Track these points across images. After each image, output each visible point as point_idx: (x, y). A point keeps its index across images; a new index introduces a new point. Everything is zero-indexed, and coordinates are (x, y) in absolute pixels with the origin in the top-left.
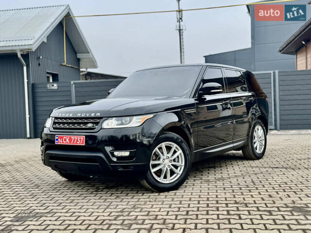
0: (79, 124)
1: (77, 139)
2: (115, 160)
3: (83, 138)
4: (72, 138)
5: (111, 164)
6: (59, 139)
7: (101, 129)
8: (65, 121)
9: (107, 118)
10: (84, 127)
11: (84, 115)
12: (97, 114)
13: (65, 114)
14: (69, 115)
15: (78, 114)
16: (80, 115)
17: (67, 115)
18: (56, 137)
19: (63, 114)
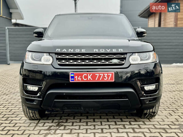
0: (99, 60)
2: (144, 95)
3: (112, 74)
4: (96, 74)
5: (141, 98)
6: (76, 77)
7: (130, 65)
8: (75, 57)
9: (132, 54)
10: (107, 63)
11: (103, 50)
12: (119, 49)
13: (73, 50)
14: (81, 50)
15: (94, 50)
16: (97, 50)
17: (78, 51)
18: (71, 74)
19: (69, 50)
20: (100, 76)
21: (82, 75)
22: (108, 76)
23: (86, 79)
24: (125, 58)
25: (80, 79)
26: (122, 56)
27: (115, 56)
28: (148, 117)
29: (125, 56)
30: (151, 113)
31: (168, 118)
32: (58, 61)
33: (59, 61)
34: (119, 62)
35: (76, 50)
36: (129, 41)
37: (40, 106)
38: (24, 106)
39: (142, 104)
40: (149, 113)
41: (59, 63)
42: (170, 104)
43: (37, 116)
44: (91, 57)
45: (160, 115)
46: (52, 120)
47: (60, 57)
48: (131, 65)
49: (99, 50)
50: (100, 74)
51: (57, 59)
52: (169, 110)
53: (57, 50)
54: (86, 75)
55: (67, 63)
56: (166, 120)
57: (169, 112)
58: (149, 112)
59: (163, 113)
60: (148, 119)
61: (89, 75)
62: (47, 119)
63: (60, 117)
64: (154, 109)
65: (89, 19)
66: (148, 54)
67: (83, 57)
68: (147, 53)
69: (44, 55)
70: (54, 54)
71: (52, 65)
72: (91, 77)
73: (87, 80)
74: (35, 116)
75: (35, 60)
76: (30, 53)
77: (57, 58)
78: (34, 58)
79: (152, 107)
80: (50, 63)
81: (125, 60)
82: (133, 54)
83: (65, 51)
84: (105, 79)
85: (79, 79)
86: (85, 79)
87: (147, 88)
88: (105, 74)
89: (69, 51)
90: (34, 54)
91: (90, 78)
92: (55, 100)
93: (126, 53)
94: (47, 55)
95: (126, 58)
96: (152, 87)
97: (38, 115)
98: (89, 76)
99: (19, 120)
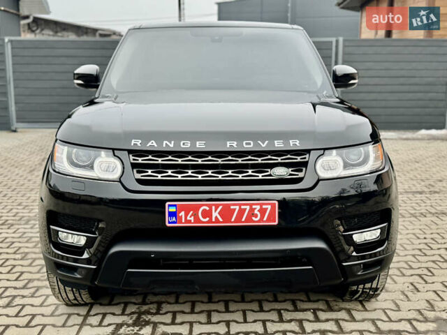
0: (240, 168)
1: (252, 210)
2: (354, 254)
3: (273, 206)
4: (232, 207)
5: (344, 264)
6: (182, 214)
7: (319, 180)
8: (180, 161)
9: (322, 151)
10: (260, 176)
11: (250, 144)
12: (291, 141)
13: (173, 142)
14: (193, 144)
15: (228, 143)
16: (235, 144)
17: (186, 145)
18: (169, 206)
19: (165, 142)
20: (242, 212)
21: (196, 209)
22: (263, 211)
23: (207, 219)
24: (305, 164)
25: (192, 219)
26: (299, 159)
27: (279, 160)
28: (360, 299)
29: (305, 158)
30: (368, 291)
31: (409, 300)
32: (135, 170)
33: (138, 172)
34: (291, 175)
35: (182, 143)
36: (314, 106)
37: (92, 281)
38: (52, 276)
39: (346, 279)
40: (363, 291)
41: (139, 176)
42: (414, 256)
43: (86, 297)
44: (220, 161)
45: (390, 290)
46: (123, 305)
47: (140, 160)
48: (321, 182)
49: (240, 144)
50: (243, 207)
51: (134, 166)
52: (412, 275)
53: (133, 142)
54: (207, 208)
55: (159, 177)
56: (404, 305)
57: (411, 279)
58: (364, 288)
59: (396, 283)
60: (361, 302)
61: (213, 207)
62: (110, 304)
63: (142, 296)
64: (375, 282)
65: (214, 41)
66: (363, 151)
67: (200, 161)
68: (361, 149)
69: (100, 155)
70: (126, 152)
71: (120, 181)
72: (219, 213)
73: (210, 221)
74: (79, 299)
75: (77, 166)
76: (66, 148)
77: (132, 164)
78: (75, 161)
79: (371, 280)
80: (116, 175)
81: (304, 169)
82: (326, 152)
83: (152, 145)
84: (254, 218)
85: (188, 218)
86: (204, 217)
87: (359, 237)
88: (254, 207)
89: (164, 146)
90: (75, 150)
91: (216, 217)
92: (129, 270)
93: (308, 151)
94: (107, 156)
95: (307, 162)
96: (371, 234)
97: (88, 296)
98: (216, 210)
99: (41, 305)
